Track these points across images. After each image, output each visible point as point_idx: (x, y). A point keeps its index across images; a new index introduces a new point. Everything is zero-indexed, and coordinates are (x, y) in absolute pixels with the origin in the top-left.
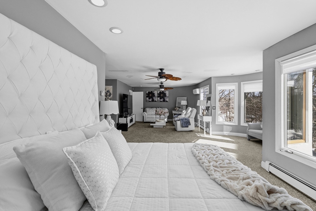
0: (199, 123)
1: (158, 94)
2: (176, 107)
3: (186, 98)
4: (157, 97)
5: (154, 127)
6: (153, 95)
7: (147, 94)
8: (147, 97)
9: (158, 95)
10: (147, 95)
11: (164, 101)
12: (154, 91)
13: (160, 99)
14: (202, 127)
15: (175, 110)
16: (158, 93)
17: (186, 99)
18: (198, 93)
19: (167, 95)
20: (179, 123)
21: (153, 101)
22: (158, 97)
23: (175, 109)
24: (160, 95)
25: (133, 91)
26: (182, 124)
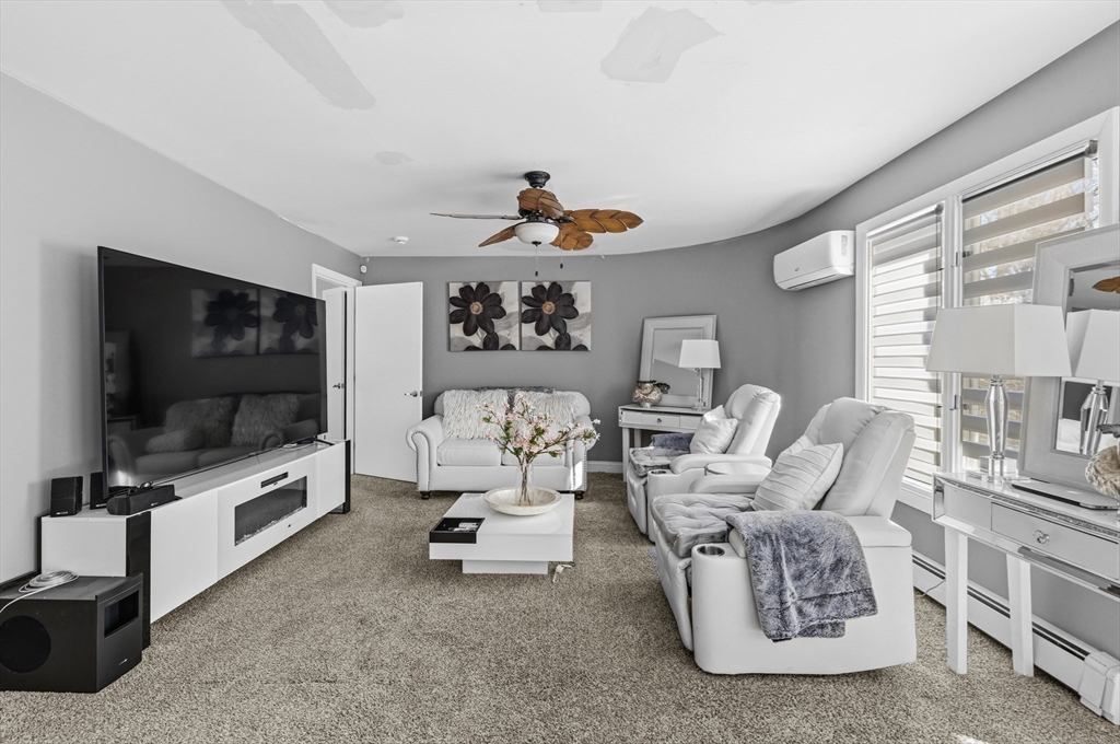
0: (963, 583)
1: (524, 300)
2: (639, 384)
3: (709, 323)
4: (516, 319)
5: (466, 570)
6: (494, 305)
7: (453, 301)
8: (454, 318)
9: (525, 308)
10: (453, 308)
11: (564, 343)
12: (499, 283)
13: (540, 331)
14: (991, 622)
15: (636, 404)
16: (527, 292)
17: (711, 330)
18: (841, 266)
19: (584, 305)
20: (723, 578)
21: (492, 343)
22: (525, 318)
23: (639, 394)
24: (539, 310)
25: (365, 281)
26: (771, 601)
